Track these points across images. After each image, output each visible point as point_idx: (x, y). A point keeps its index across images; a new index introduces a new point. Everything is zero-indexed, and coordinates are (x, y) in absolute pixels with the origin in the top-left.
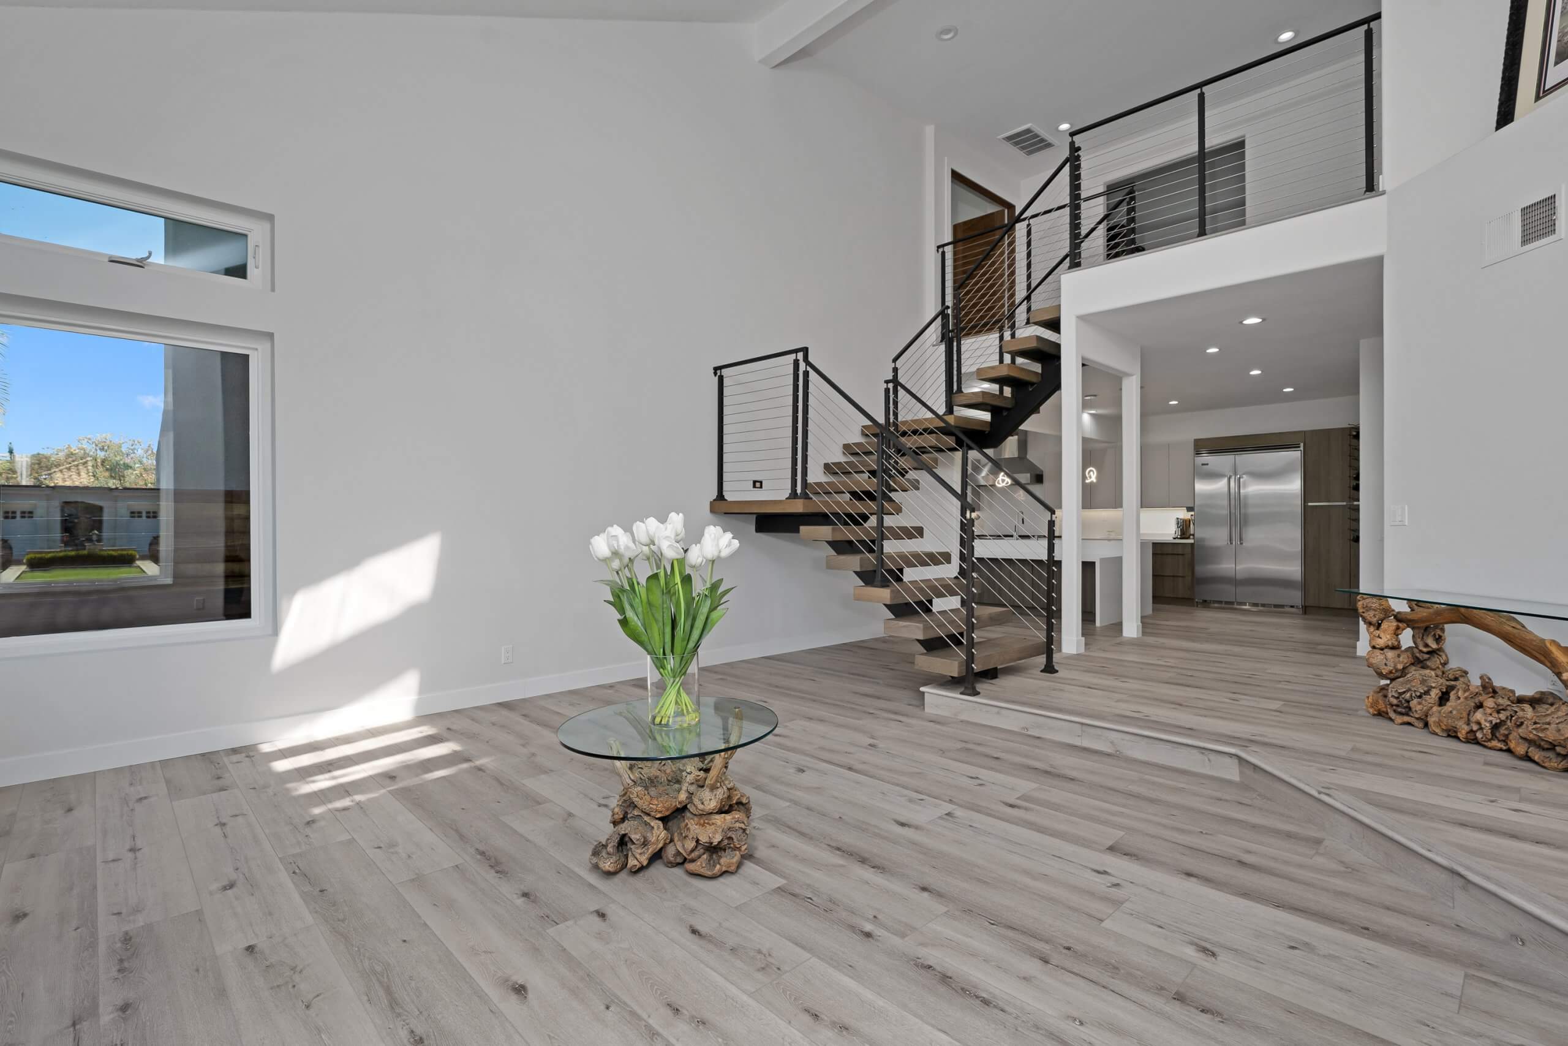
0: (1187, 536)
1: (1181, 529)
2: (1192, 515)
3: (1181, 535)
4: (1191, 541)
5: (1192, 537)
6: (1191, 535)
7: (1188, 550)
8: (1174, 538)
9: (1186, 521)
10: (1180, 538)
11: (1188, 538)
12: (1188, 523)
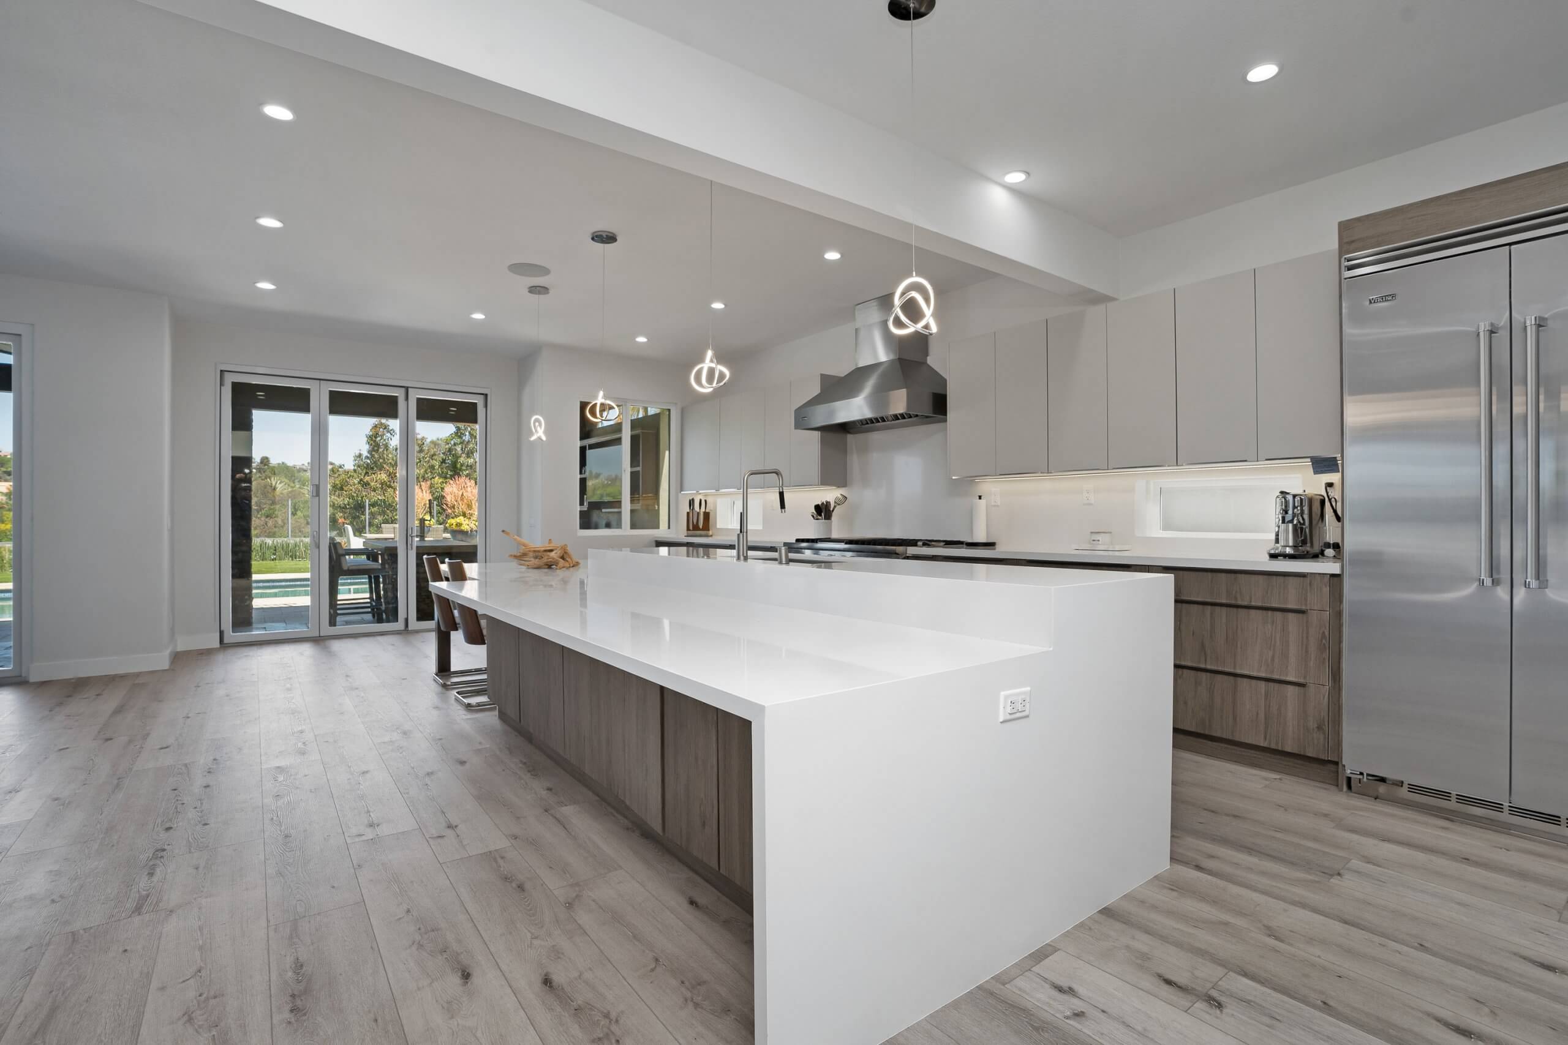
0: (1316, 549)
1: (1295, 527)
2: (1330, 485)
3: (1295, 547)
4: (1328, 567)
5: (1330, 552)
6: (1328, 545)
7: (1319, 599)
8: (1273, 556)
9: (1311, 501)
10: (1292, 557)
11: (1316, 556)
12: (1316, 506)
